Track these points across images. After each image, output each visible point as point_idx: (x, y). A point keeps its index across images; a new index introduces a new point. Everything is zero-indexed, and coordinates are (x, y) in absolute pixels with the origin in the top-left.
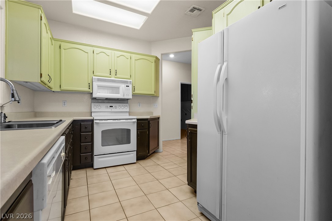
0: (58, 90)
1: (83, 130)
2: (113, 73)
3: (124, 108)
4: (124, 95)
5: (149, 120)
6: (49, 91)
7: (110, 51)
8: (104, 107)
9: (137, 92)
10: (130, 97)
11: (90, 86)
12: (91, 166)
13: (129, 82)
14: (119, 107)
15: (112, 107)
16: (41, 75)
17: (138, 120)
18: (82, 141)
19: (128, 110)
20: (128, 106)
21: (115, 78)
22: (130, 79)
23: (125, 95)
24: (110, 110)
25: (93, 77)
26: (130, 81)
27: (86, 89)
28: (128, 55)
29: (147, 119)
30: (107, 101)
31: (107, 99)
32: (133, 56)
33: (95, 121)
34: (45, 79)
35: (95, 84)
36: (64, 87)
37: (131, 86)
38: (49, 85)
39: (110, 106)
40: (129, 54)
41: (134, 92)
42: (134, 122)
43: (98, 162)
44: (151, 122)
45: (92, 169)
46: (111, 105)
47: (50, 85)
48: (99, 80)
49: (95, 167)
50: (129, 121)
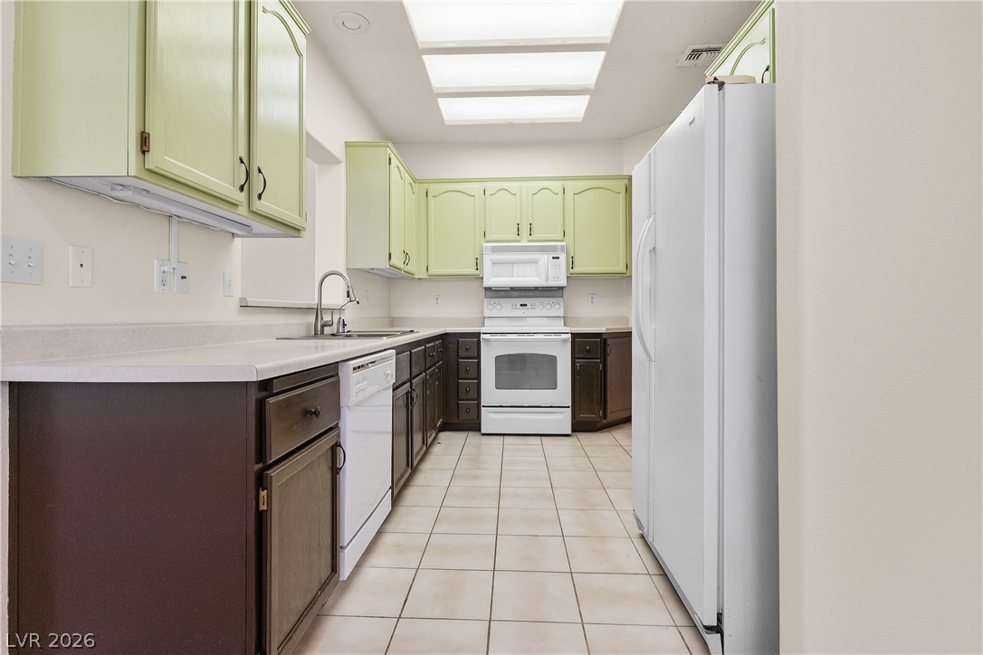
0: (424, 275)
1: (462, 353)
2: (525, 230)
3: (554, 308)
4: (547, 280)
5: (604, 337)
6: (408, 277)
7: (517, 184)
8: (508, 307)
9: (577, 269)
10: (563, 282)
11: (478, 264)
12: (475, 427)
13: (559, 247)
14: (542, 307)
15: (526, 305)
16: (390, 254)
17: (574, 336)
18: (460, 376)
19: (562, 314)
20: (562, 305)
21: (529, 241)
22: (562, 241)
23: (550, 277)
24: (520, 312)
25: (484, 245)
26: (562, 246)
27: (472, 271)
28: (557, 186)
29: (598, 335)
30: (516, 293)
31: (512, 289)
32: (570, 185)
33: (482, 336)
34: (397, 261)
35: (487, 260)
36: (433, 271)
37: (563, 257)
38: (406, 268)
39: (521, 305)
40: (560, 183)
41: (572, 271)
42: (564, 341)
43: (489, 420)
44: (609, 341)
45: (478, 433)
46: (523, 301)
47: (410, 268)
48: (495, 250)
49: (483, 431)
50: (553, 337)
